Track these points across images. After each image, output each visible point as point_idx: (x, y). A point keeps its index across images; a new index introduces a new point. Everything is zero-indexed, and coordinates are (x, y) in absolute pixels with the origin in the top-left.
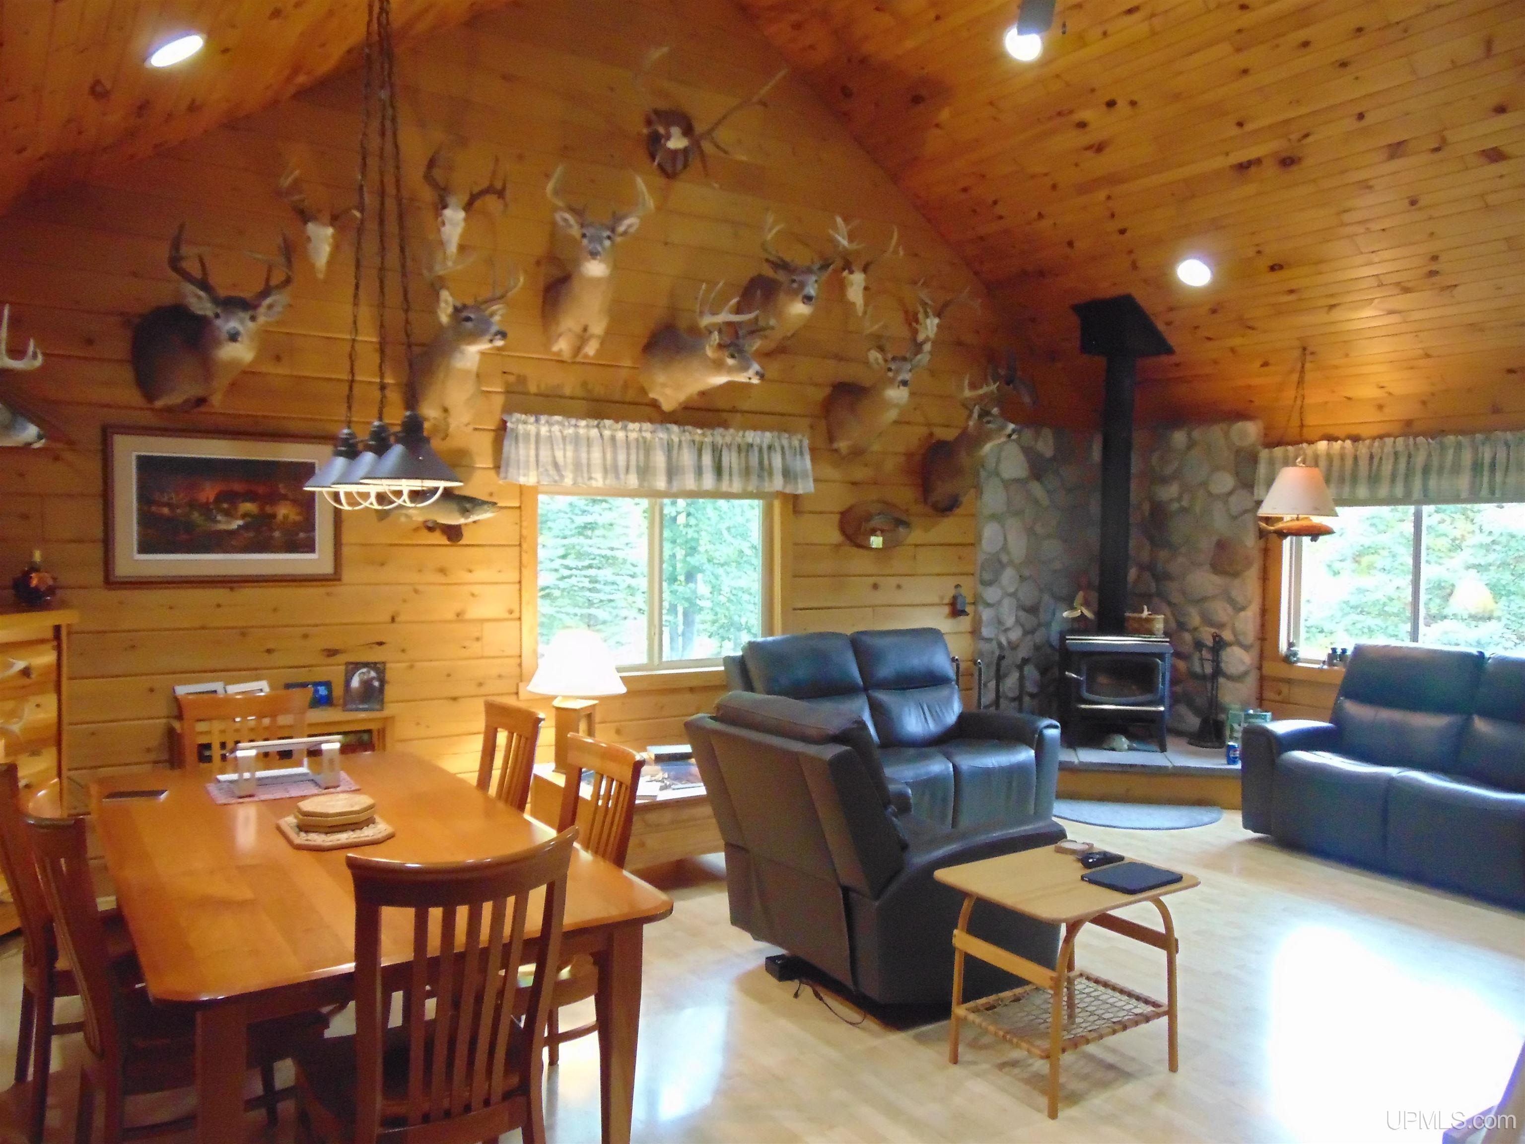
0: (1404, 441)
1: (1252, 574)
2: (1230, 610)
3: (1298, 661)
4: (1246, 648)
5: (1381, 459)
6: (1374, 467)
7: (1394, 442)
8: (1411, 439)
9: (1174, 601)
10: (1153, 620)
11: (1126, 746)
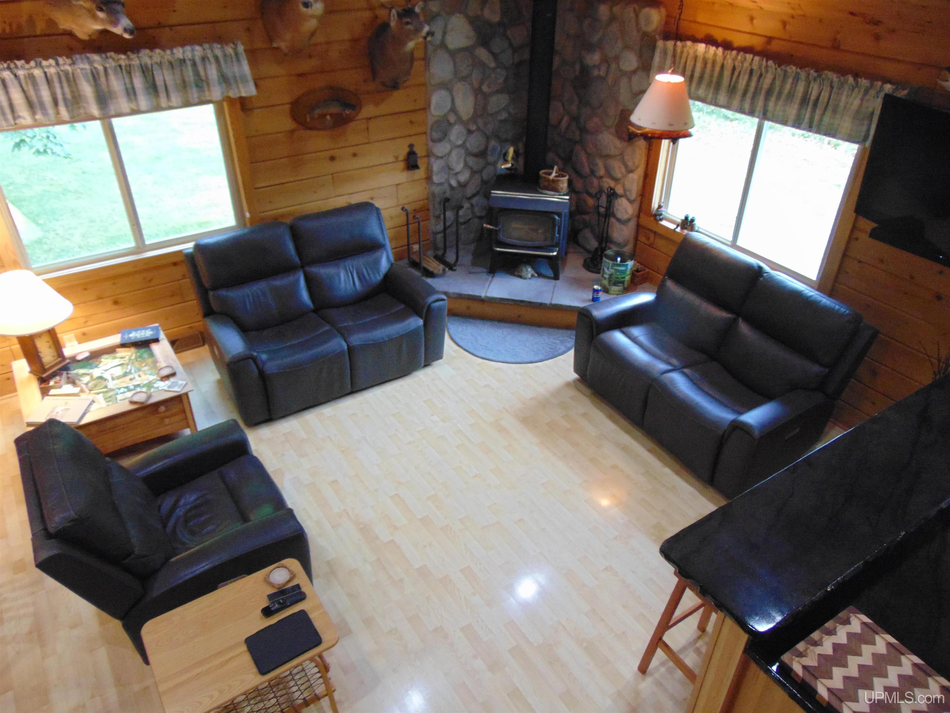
2: (623, 170)
4: (631, 202)
5: (740, 72)
6: (734, 79)
7: (753, 60)
10: (558, 181)
11: (529, 276)
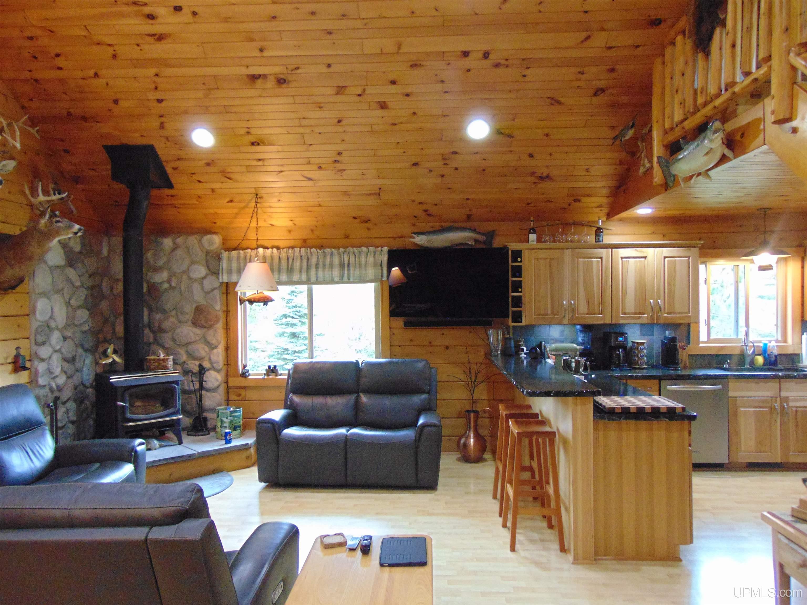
0: (305, 250)
1: (220, 326)
2: (207, 349)
3: (249, 375)
4: (218, 371)
5: (293, 259)
6: (290, 263)
7: (300, 251)
8: (309, 249)
9: (166, 345)
10: (167, 359)
11: (158, 446)
